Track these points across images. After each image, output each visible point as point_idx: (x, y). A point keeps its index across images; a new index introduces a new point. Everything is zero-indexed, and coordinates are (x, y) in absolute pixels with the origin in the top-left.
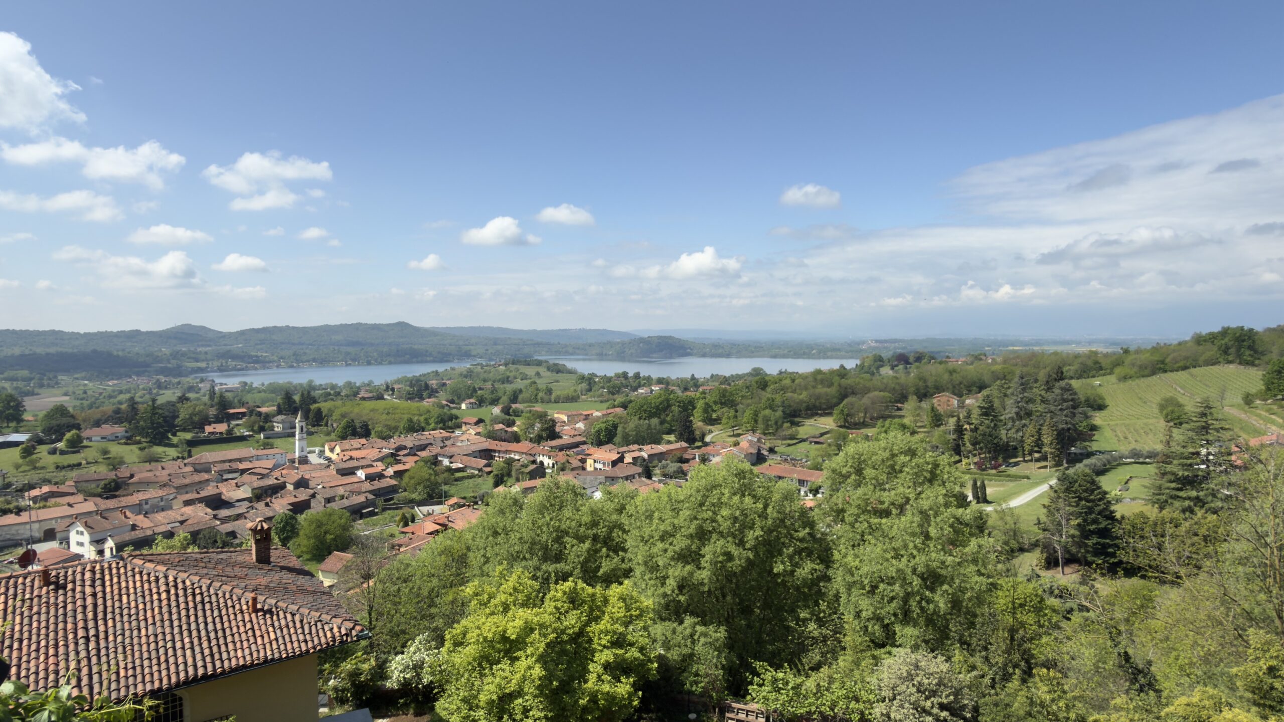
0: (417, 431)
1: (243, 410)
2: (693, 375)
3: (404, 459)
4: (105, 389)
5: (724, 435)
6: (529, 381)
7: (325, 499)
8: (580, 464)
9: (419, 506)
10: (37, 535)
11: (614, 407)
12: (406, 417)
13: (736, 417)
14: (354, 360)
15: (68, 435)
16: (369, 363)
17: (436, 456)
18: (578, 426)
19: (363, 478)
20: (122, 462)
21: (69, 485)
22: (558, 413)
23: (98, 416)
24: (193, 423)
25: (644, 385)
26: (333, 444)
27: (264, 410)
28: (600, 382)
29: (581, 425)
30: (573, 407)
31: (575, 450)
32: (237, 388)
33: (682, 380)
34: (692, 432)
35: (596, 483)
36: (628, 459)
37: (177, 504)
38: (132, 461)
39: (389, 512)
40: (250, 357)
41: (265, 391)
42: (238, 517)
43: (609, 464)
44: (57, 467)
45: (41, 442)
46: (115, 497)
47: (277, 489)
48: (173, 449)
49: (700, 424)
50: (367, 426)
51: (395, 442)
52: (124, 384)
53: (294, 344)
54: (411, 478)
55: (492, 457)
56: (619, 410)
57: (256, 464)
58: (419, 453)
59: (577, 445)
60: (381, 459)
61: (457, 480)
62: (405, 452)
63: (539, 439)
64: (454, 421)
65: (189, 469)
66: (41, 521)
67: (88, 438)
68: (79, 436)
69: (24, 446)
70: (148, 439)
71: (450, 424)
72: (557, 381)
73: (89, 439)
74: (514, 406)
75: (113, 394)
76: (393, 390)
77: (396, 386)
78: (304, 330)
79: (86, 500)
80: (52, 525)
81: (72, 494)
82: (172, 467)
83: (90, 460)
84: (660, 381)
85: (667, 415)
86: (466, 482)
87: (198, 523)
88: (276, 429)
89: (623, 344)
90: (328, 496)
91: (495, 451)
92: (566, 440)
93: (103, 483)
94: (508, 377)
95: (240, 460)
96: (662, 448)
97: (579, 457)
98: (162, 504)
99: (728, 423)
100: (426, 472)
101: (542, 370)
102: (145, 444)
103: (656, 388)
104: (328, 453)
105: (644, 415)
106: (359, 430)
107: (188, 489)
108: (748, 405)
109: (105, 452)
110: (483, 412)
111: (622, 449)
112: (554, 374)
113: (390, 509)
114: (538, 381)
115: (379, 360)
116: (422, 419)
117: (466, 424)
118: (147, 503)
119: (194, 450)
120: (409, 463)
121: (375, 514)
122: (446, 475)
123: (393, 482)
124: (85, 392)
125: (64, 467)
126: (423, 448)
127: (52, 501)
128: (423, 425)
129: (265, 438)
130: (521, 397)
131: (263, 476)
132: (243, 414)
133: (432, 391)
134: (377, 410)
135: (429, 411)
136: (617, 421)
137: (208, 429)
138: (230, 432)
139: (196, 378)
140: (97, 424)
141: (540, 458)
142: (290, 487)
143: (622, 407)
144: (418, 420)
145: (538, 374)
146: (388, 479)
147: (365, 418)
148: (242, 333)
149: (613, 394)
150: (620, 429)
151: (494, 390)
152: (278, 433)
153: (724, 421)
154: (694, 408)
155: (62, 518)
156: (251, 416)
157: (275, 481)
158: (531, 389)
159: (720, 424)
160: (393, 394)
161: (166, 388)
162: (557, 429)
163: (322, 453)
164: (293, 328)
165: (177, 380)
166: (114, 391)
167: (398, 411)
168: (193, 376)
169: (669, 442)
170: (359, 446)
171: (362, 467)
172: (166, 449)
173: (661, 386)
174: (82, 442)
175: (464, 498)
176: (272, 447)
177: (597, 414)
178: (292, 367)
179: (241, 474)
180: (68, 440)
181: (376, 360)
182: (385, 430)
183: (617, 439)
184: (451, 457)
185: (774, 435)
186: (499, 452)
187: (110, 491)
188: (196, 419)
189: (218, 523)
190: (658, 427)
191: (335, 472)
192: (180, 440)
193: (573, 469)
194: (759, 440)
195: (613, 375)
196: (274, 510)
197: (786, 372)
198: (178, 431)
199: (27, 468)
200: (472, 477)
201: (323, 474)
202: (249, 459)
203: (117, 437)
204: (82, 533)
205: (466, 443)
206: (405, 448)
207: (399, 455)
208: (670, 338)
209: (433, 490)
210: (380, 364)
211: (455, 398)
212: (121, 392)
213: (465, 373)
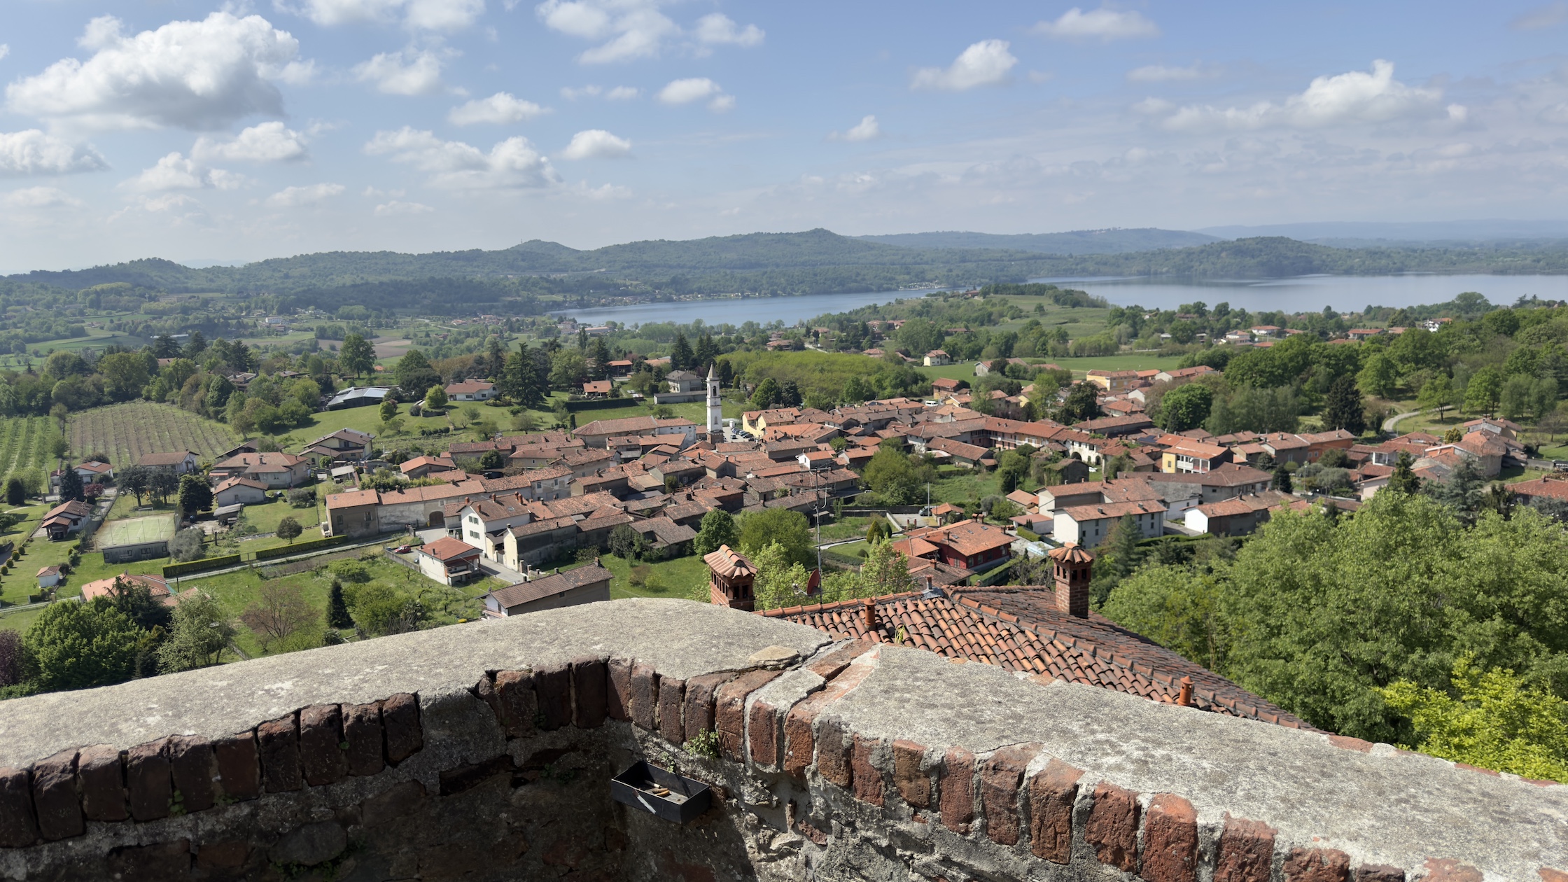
0: (867, 399)
1: (627, 362)
2: (1329, 308)
3: (858, 441)
4: (449, 331)
5: (1421, 419)
6: (1027, 321)
7: (760, 494)
8: (1149, 461)
9: (892, 513)
10: (424, 519)
11: (1193, 364)
12: (850, 376)
13: (1447, 386)
14: (754, 290)
15: (431, 392)
16: (774, 295)
17: (905, 439)
18: (1131, 396)
19: (808, 465)
20: (495, 430)
21: (445, 459)
22: (1093, 374)
23: (457, 367)
24: (569, 379)
25: (1237, 326)
26: (754, 414)
27: (653, 362)
28: (1151, 321)
29: (1138, 395)
30: (1118, 365)
31: (1138, 436)
32: (604, 331)
33: (1311, 317)
34: (1358, 412)
35: (1187, 495)
36: (1240, 457)
37: (576, 489)
38: (505, 429)
39: (849, 518)
40: (617, 286)
41: (640, 336)
42: (653, 512)
43: (1204, 463)
44: (423, 433)
45: (401, 400)
46: (500, 475)
47: (695, 476)
48: (551, 414)
49: (1371, 398)
50: (795, 388)
51: (840, 415)
52: (469, 324)
53: (671, 267)
54: (878, 470)
55: (991, 444)
56: (1205, 371)
57: (661, 439)
58: (880, 432)
59: (1137, 429)
60: (827, 439)
61: (942, 476)
62: (859, 429)
63: (1067, 417)
64: (920, 383)
65: (579, 442)
66: (426, 501)
67: (451, 396)
68: (442, 393)
69: (384, 403)
70: (520, 400)
71: (915, 388)
72: (1075, 321)
73: (453, 397)
74: (1012, 361)
75: (460, 338)
76: (816, 334)
77: (820, 330)
78: (685, 246)
79: (468, 478)
80: (438, 507)
81: (451, 469)
82: (558, 439)
83: (458, 425)
84: (1268, 319)
85: (1304, 381)
86: (957, 479)
87: (607, 517)
88: (672, 390)
89: (1189, 253)
90: (764, 490)
91: (996, 434)
92: (1117, 419)
93: (483, 456)
94: (990, 315)
95: (638, 433)
96: (1301, 439)
97: (1149, 449)
98: (556, 488)
99: (1431, 397)
100: (897, 461)
101: (1046, 302)
102: (516, 407)
103: (1260, 332)
104: (747, 427)
105: (1259, 380)
106: (784, 394)
107: (586, 470)
108: (1475, 366)
109: (474, 415)
110: (962, 370)
111: (1226, 438)
112: (1068, 308)
113: (850, 514)
114: (1042, 320)
115: (789, 290)
116: (873, 379)
117: (939, 389)
118: (539, 486)
119: (580, 416)
120: (870, 447)
121: (831, 521)
122: (926, 467)
123: (852, 475)
124: (428, 335)
125: (431, 434)
126: (883, 424)
127: (433, 477)
128: (875, 389)
129: (659, 402)
130: (1017, 346)
131: (673, 458)
132: (627, 369)
133: (874, 338)
134: (806, 365)
135: (880, 368)
136: (1208, 389)
137: (588, 387)
138: (615, 392)
139: (553, 316)
140: (459, 378)
141: (1074, 448)
142: (712, 474)
143: (1209, 364)
144: (866, 381)
145: (1040, 309)
146: (844, 470)
147: (790, 377)
148: (605, 251)
149: (1183, 342)
150: (1216, 404)
151: (971, 337)
152: (675, 396)
153: (1422, 393)
154: (1358, 368)
155: (448, 499)
156: (638, 371)
157: (692, 465)
158: (1032, 336)
159: (1414, 398)
160: (816, 342)
161: (519, 330)
162: (1099, 401)
163: (738, 426)
164: (670, 242)
165: (530, 320)
166: (459, 333)
167: (835, 368)
168: (549, 314)
169: (1314, 429)
170: (792, 418)
171: (805, 451)
172: (541, 414)
173: (1270, 327)
174: (446, 401)
175: (961, 505)
176: (671, 417)
177: (1165, 377)
178: (670, 300)
179: (643, 453)
180: (430, 398)
181: (784, 290)
182: (822, 395)
183: (1212, 420)
184: (929, 440)
185: (1535, 423)
186: (1003, 435)
187: (492, 467)
188: (572, 373)
189: (631, 518)
190: (1290, 402)
191: (767, 456)
192: (557, 402)
193: (1137, 469)
194: (1505, 432)
195: (1176, 308)
196: (700, 506)
197: (1534, 301)
198: (552, 389)
199: (391, 432)
200: (963, 472)
201: (751, 457)
202: (651, 432)
203: (484, 395)
204: (476, 521)
205: (950, 419)
206: (857, 424)
207: (849, 435)
208: (1281, 240)
209: (912, 490)
210: (790, 295)
211: (911, 348)
212: (468, 335)
213: (919, 308)
